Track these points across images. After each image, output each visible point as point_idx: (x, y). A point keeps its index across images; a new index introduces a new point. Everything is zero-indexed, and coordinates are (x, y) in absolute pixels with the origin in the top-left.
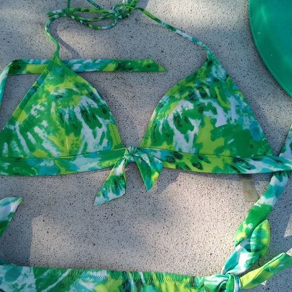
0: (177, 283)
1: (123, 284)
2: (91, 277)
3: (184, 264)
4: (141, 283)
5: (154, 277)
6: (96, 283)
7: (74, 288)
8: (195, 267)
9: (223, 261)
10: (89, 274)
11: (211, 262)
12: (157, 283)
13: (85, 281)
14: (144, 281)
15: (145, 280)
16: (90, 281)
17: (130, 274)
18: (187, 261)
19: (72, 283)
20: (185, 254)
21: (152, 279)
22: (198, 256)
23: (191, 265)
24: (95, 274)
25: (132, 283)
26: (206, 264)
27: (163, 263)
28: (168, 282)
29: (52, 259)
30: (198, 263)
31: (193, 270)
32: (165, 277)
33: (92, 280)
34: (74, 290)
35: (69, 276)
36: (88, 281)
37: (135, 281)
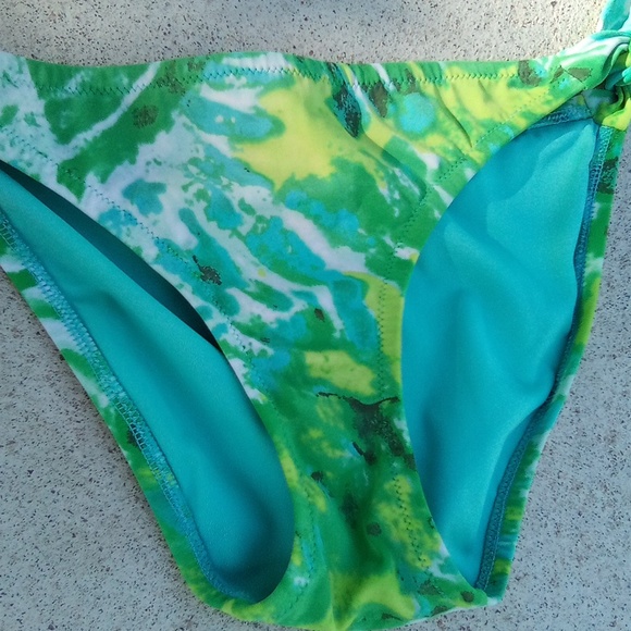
0: (486, 81)
1: (337, 97)
2: (238, 72)
3: (487, 36)
4: (385, 92)
5: (418, 73)
6: (259, 89)
7: (184, 119)
8: (517, 42)
9: (586, 20)
10: (228, 66)
11: (557, 25)
12: (429, 88)
13: (220, 87)
14: (391, 87)
15: (394, 81)
16: (237, 83)
17: (348, 71)
18: (495, 26)
19: (175, 105)
20: (485, 9)
21: (414, 79)
22: (521, 13)
23: (506, 36)
24: (248, 62)
25: (359, 94)
26: (546, 32)
27: (431, 36)
28: (459, 83)
29: (78, 48)
30: (526, 30)
31: (515, 50)
32: (447, 72)
33: (244, 79)
34: (184, 125)
35: (158, 82)
36: (231, 86)
37: (364, 87)
